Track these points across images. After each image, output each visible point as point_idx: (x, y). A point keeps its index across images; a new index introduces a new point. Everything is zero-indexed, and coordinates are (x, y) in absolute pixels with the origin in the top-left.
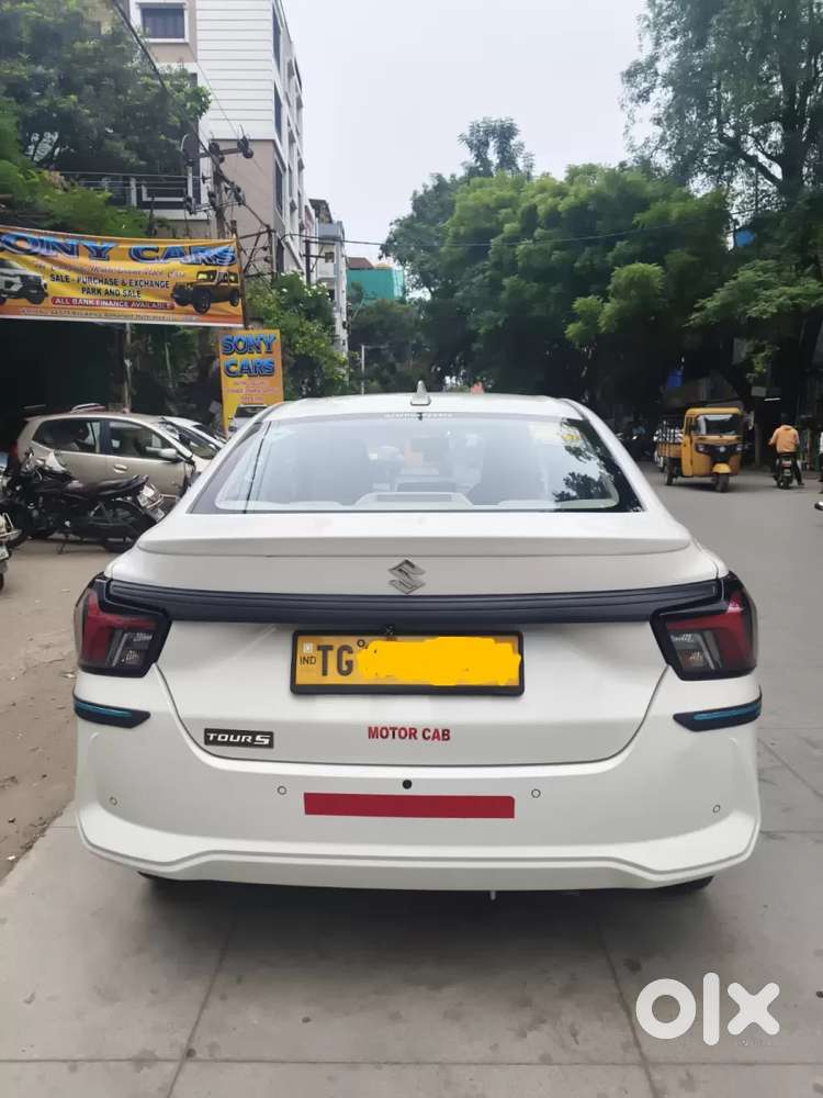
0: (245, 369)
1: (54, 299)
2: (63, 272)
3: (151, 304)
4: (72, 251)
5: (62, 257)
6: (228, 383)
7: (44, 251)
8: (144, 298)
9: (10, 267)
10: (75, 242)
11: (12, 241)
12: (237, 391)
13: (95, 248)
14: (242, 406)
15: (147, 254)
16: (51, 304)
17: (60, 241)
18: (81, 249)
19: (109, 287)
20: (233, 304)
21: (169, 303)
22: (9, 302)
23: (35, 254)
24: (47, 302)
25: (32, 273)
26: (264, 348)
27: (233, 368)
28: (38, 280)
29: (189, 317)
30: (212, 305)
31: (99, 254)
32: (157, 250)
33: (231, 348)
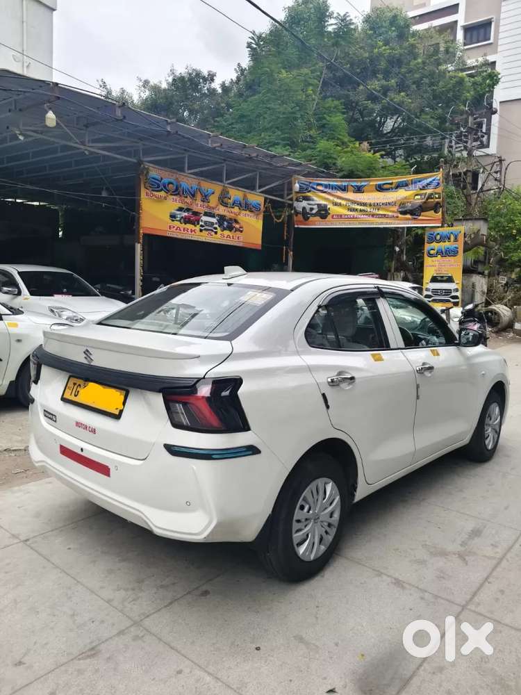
0: (440, 253)
1: (333, 216)
2: (339, 201)
3: (385, 215)
4: (344, 189)
5: (339, 193)
6: (428, 261)
7: (330, 191)
8: (381, 212)
9: (313, 200)
10: (346, 184)
11: (315, 187)
12: (433, 266)
13: (357, 186)
14: (435, 275)
15: (385, 186)
16: (331, 219)
17: (339, 184)
18: (350, 187)
19: (362, 208)
20: (436, 212)
21: (395, 215)
22: (311, 219)
23: (325, 192)
24: (329, 217)
25: (323, 202)
26: (452, 238)
27: (432, 252)
28: (326, 206)
29: (407, 222)
30: (422, 214)
31: (359, 190)
32: (391, 184)
33: (433, 239)
